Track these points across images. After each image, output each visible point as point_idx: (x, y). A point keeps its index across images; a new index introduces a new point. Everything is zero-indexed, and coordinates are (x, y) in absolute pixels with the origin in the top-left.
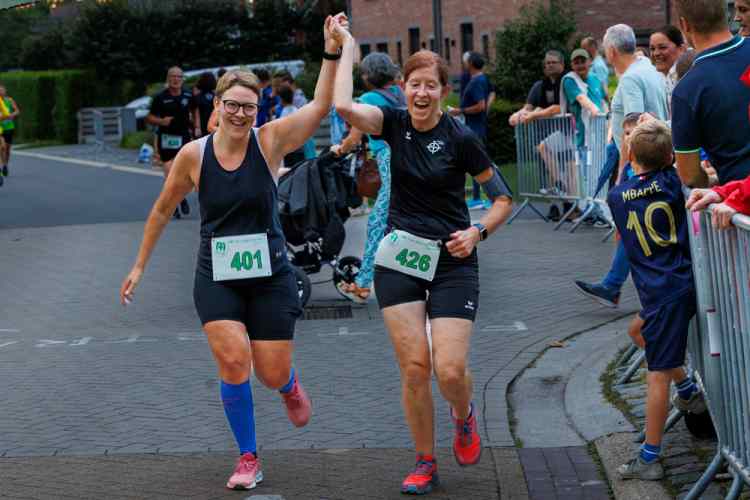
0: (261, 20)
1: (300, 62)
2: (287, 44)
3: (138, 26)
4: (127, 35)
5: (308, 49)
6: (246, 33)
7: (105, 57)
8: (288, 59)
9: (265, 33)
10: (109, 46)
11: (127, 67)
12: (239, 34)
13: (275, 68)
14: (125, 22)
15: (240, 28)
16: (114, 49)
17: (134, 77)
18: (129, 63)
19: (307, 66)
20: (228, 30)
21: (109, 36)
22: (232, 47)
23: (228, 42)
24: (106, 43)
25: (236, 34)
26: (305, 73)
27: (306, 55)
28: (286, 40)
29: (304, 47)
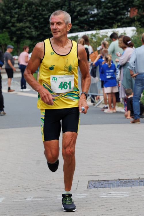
0: (109, 3)
1: (134, 28)
2: (125, 17)
3: (34, 6)
4: (26, 12)
5: (139, 20)
6: (100, 11)
7: (13, 26)
8: (126, 27)
9: (112, 10)
10: (16, 19)
11: (27, 32)
12: (95, 11)
13: (118, 31)
14: (26, 4)
15: (97, 8)
16: (20, 21)
17: (31, 38)
18: (28, 30)
19: (137, 31)
20: (89, 9)
21: (16, 13)
22: (91, 19)
23: (89, 16)
24: (14, 17)
25: (94, 11)
26: (136, 35)
27: (137, 23)
28: (124, 14)
29: (136, 18)
